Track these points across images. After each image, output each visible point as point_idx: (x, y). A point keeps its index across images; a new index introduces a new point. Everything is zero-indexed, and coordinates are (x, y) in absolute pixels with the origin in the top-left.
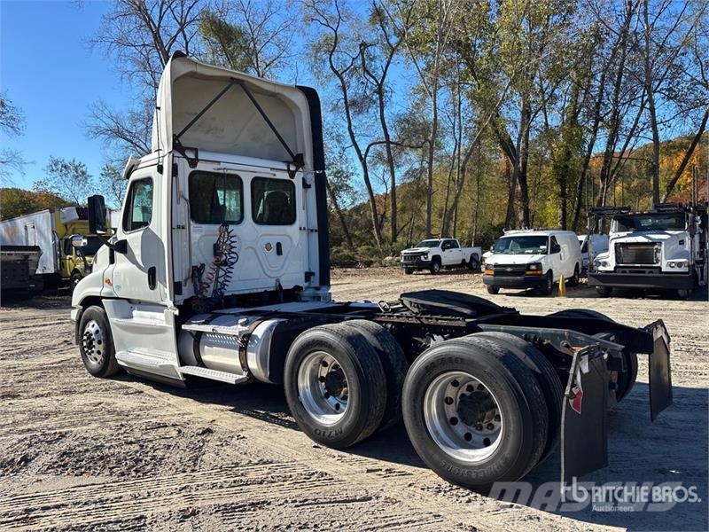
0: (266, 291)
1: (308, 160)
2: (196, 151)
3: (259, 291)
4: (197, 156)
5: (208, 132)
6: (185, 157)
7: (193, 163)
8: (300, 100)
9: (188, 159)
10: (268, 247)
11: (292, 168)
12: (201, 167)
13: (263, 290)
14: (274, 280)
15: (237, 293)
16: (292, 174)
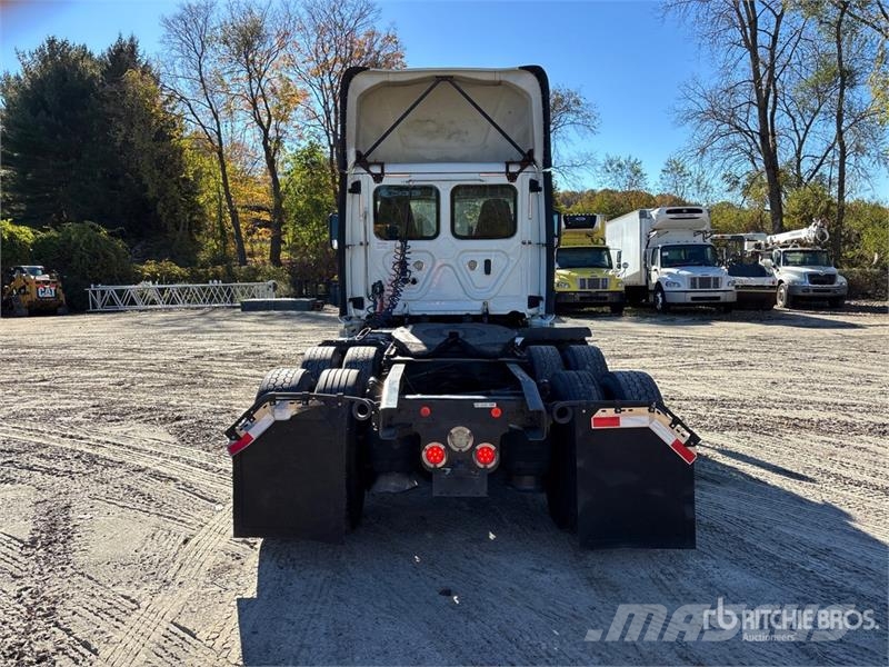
0: (468, 315)
1: (538, 157)
2: (382, 165)
3: (459, 313)
4: (383, 170)
5: (449, 137)
6: (369, 172)
7: (378, 178)
8: (529, 84)
9: (372, 174)
10: (472, 265)
11: (514, 169)
12: (386, 181)
13: (464, 313)
14: (481, 303)
15: (428, 313)
16: (512, 177)
